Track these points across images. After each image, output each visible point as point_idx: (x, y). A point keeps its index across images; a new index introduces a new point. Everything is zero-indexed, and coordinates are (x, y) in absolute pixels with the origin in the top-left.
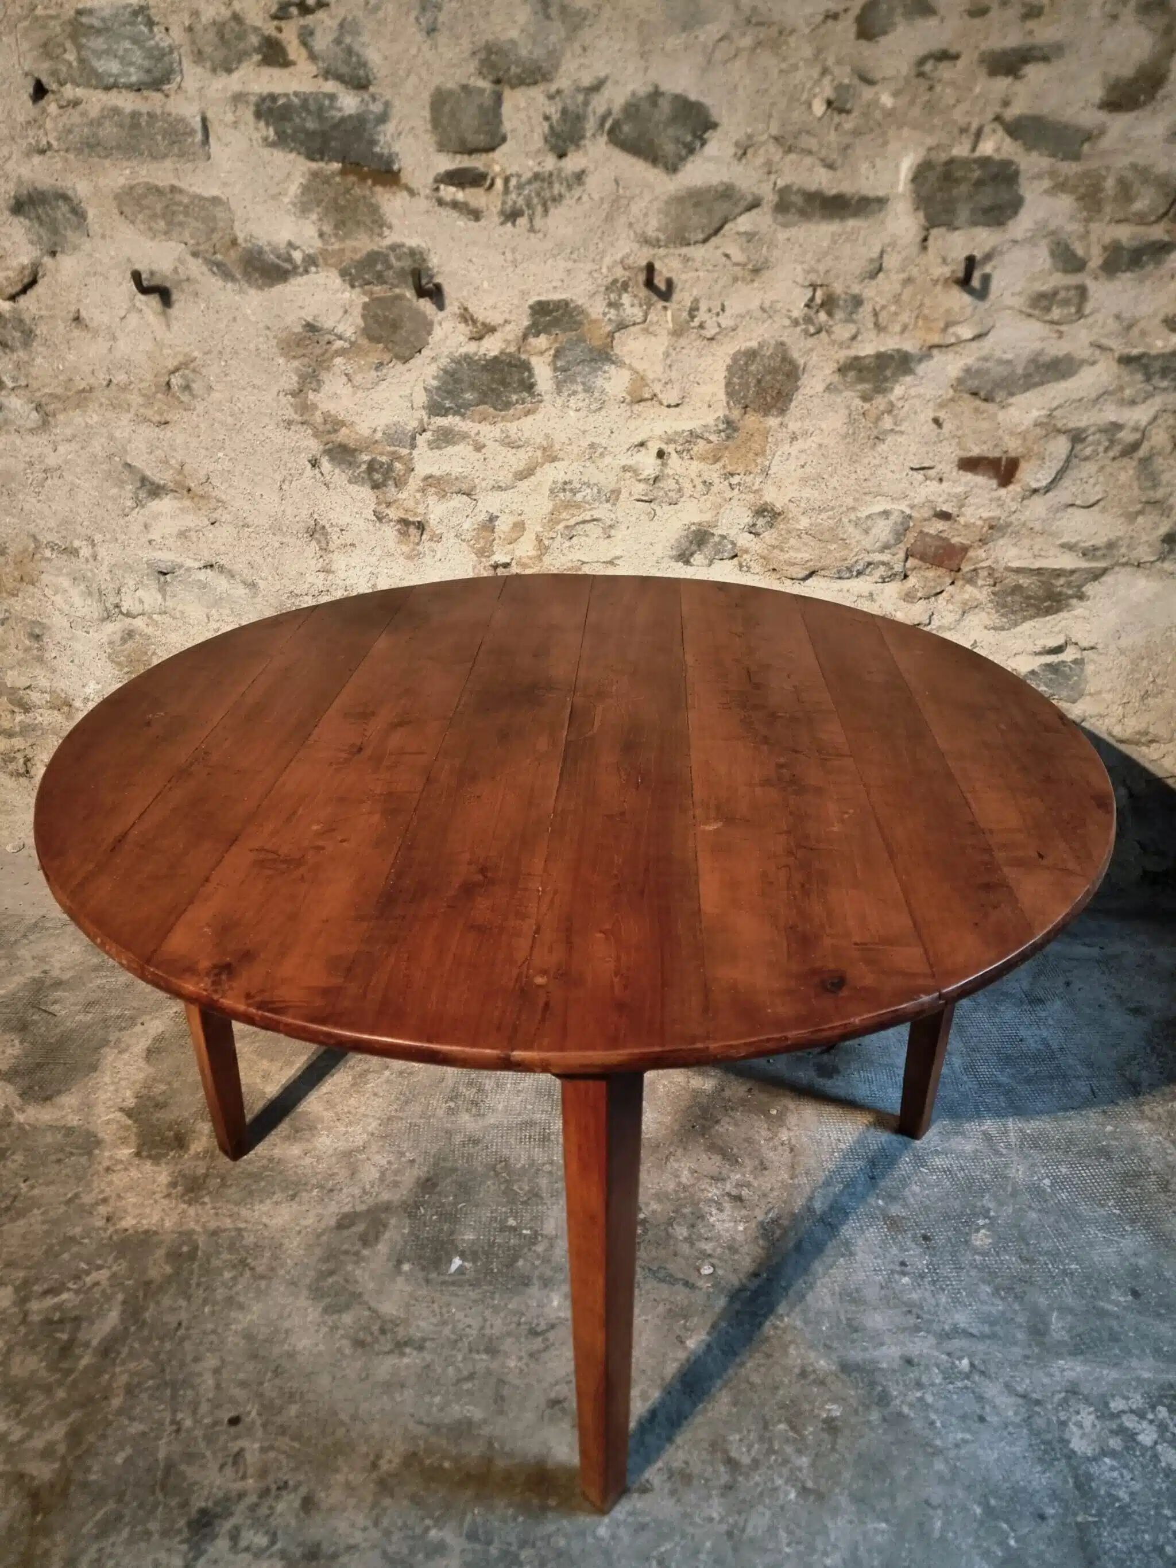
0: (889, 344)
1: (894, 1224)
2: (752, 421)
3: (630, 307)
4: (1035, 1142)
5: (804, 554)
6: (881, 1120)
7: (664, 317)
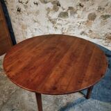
0: (107, 14)
1: (81, 107)
2: (90, 21)
3: (79, 8)
4: (101, 104)
5: (94, 36)
6: (85, 96)
7: (82, 9)
